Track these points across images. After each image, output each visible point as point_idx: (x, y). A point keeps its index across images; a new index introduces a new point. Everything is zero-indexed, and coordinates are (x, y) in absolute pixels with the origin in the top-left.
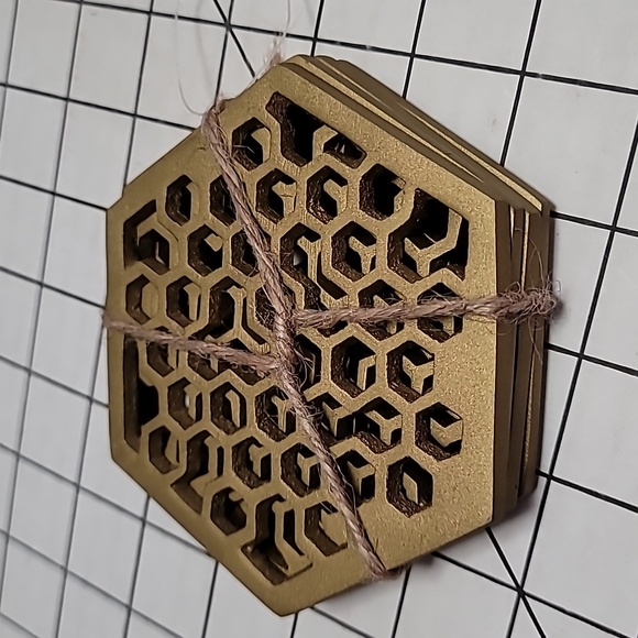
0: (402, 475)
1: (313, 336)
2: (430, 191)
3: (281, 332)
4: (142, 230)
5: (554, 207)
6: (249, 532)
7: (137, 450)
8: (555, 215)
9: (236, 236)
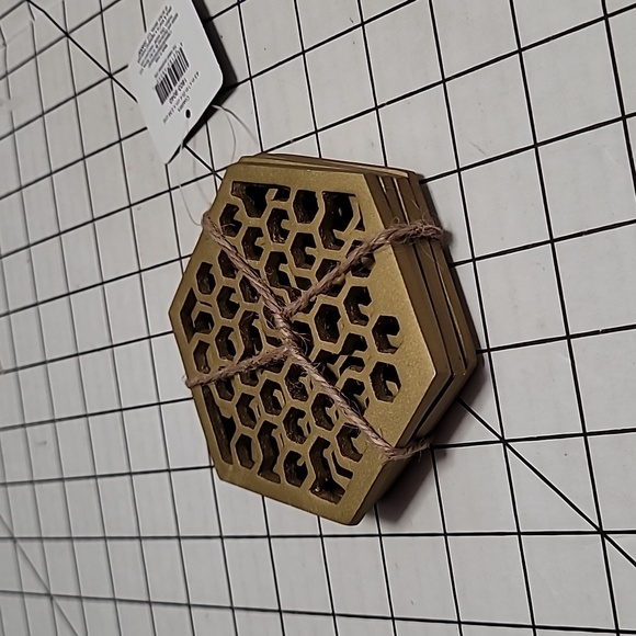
0: (385, 383)
1: (300, 317)
2: (332, 189)
3: (281, 323)
4: (194, 316)
5: (422, 176)
6: (311, 476)
7: (232, 463)
8: (423, 181)
9: (241, 282)
